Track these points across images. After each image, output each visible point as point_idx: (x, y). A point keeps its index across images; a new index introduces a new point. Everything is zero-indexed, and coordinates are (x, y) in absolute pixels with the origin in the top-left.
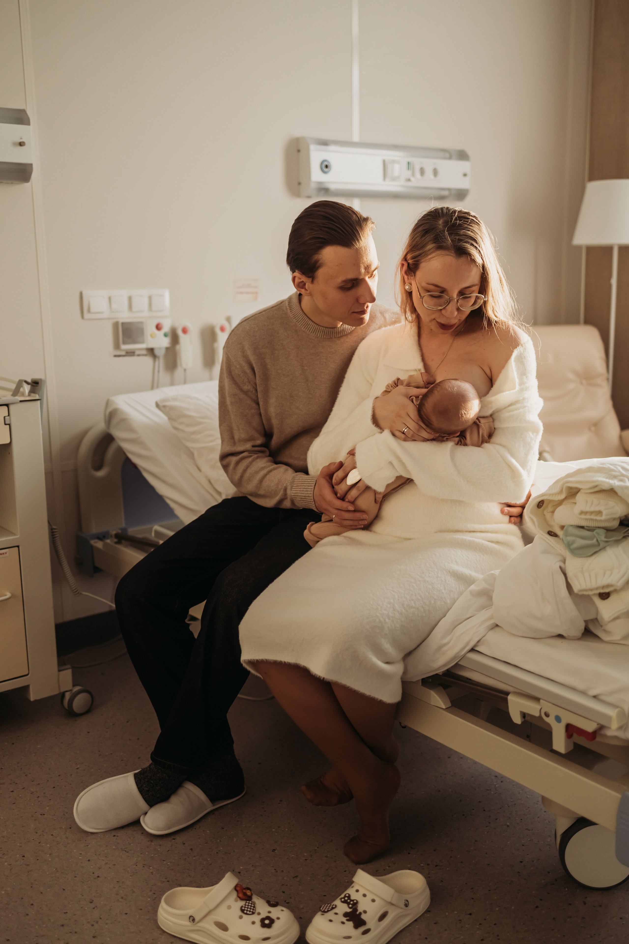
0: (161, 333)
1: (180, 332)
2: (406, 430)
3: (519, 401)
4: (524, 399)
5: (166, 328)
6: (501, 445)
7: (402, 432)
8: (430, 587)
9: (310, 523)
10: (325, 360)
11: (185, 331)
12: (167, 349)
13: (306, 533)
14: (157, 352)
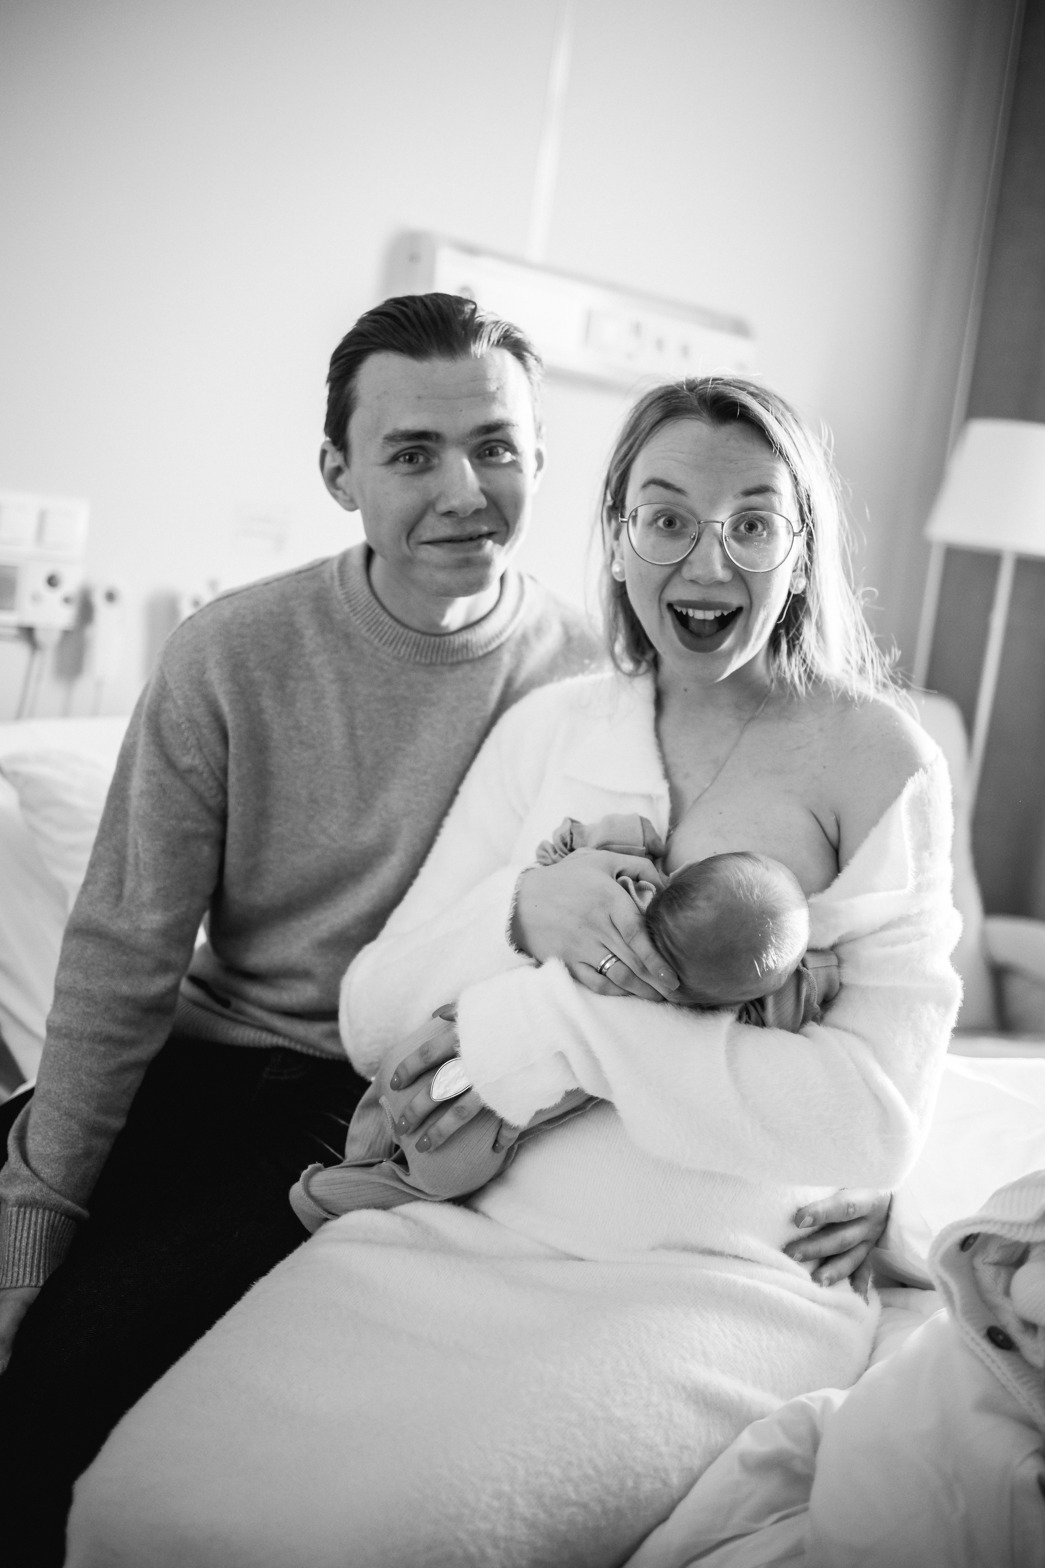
0: (54, 597)
1: (99, 600)
2: (607, 966)
3: (909, 916)
4: (920, 914)
5: (70, 585)
6: (854, 1033)
7: (596, 970)
8: (624, 1437)
9: (310, 1167)
10: (409, 719)
11: (111, 597)
12: (66, 634)
13: (296, 1191)
14: (40, 636)
